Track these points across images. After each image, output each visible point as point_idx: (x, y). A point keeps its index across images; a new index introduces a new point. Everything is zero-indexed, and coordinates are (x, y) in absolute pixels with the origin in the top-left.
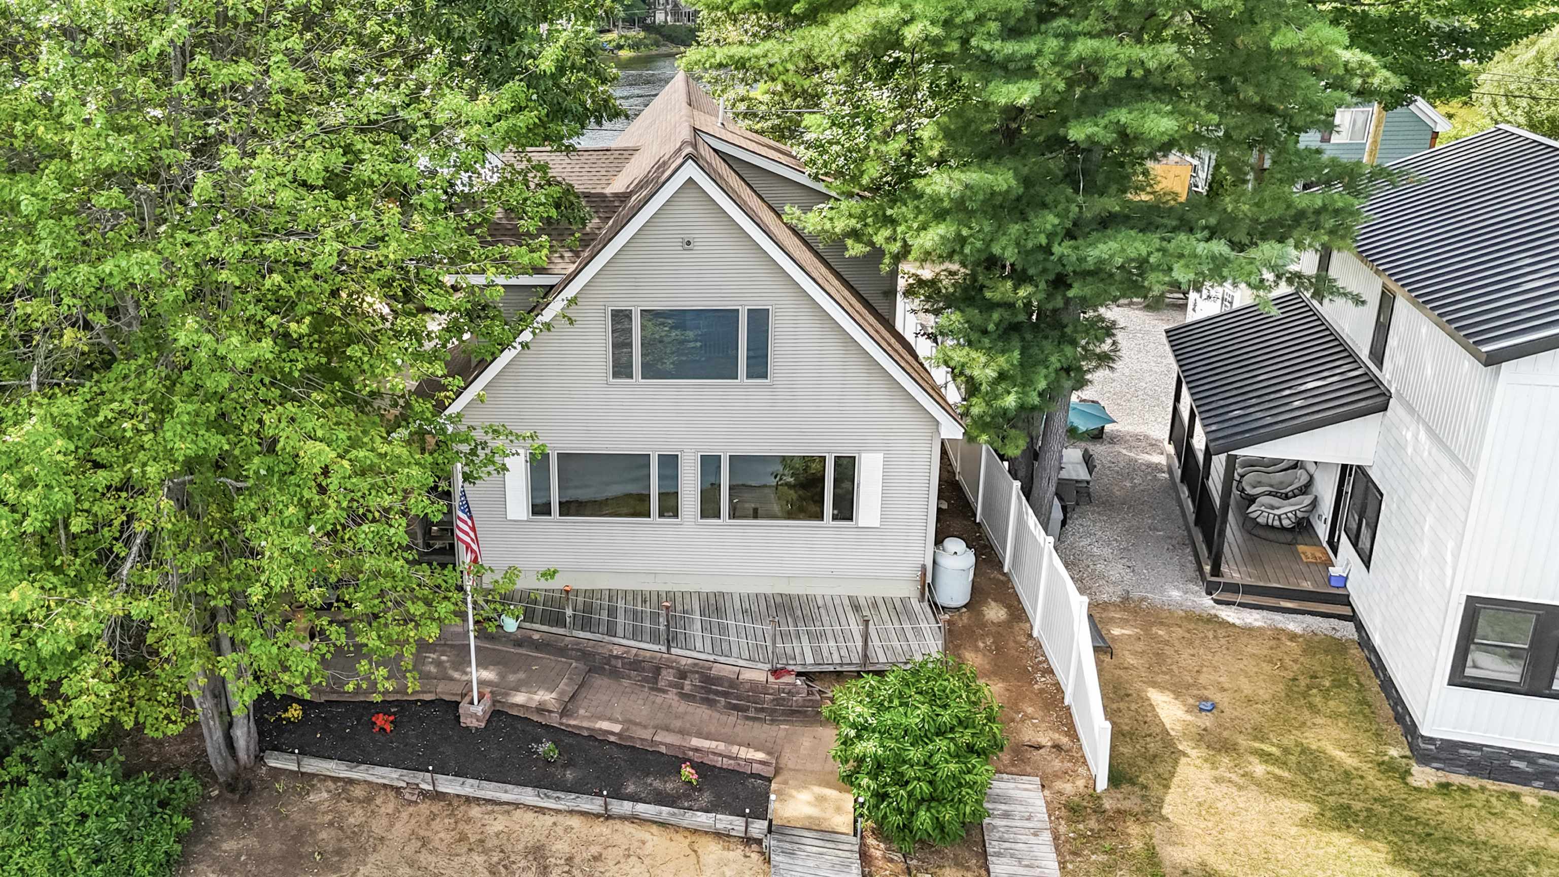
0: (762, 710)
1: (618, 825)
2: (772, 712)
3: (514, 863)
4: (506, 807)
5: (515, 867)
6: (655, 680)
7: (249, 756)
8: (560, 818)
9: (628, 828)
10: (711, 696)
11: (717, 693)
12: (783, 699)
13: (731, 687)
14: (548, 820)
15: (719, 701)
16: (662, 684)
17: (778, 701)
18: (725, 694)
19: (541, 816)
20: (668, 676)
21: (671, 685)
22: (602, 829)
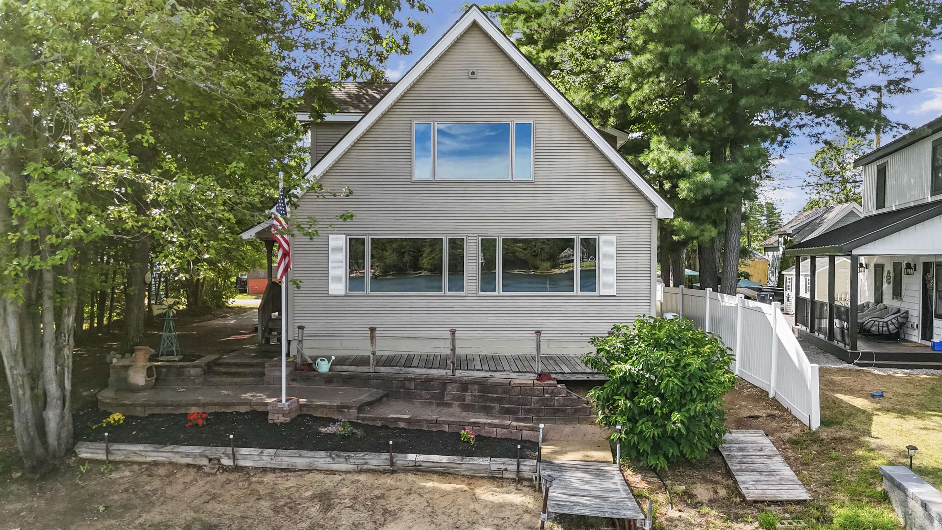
0: (529, 411)
1: (402, 476)
2: (539, 411)
3: (299, 504)
4: (300, 473)
5: (299, 507)
6: (442, 395)
7: (59, 444)
8: (349, 476)
9: (411, 477)
10: (488, 404)
11: (494, 400)
12: (547, 399)
13: (504, 393)
14: (338, 478)
15: (494, 408)
16: (447, 398)
17: (543, 401)
18: (499, 400)
19: (331, 476)
20: (452, 390)
21: (455, 398)
22: (389, 481)
